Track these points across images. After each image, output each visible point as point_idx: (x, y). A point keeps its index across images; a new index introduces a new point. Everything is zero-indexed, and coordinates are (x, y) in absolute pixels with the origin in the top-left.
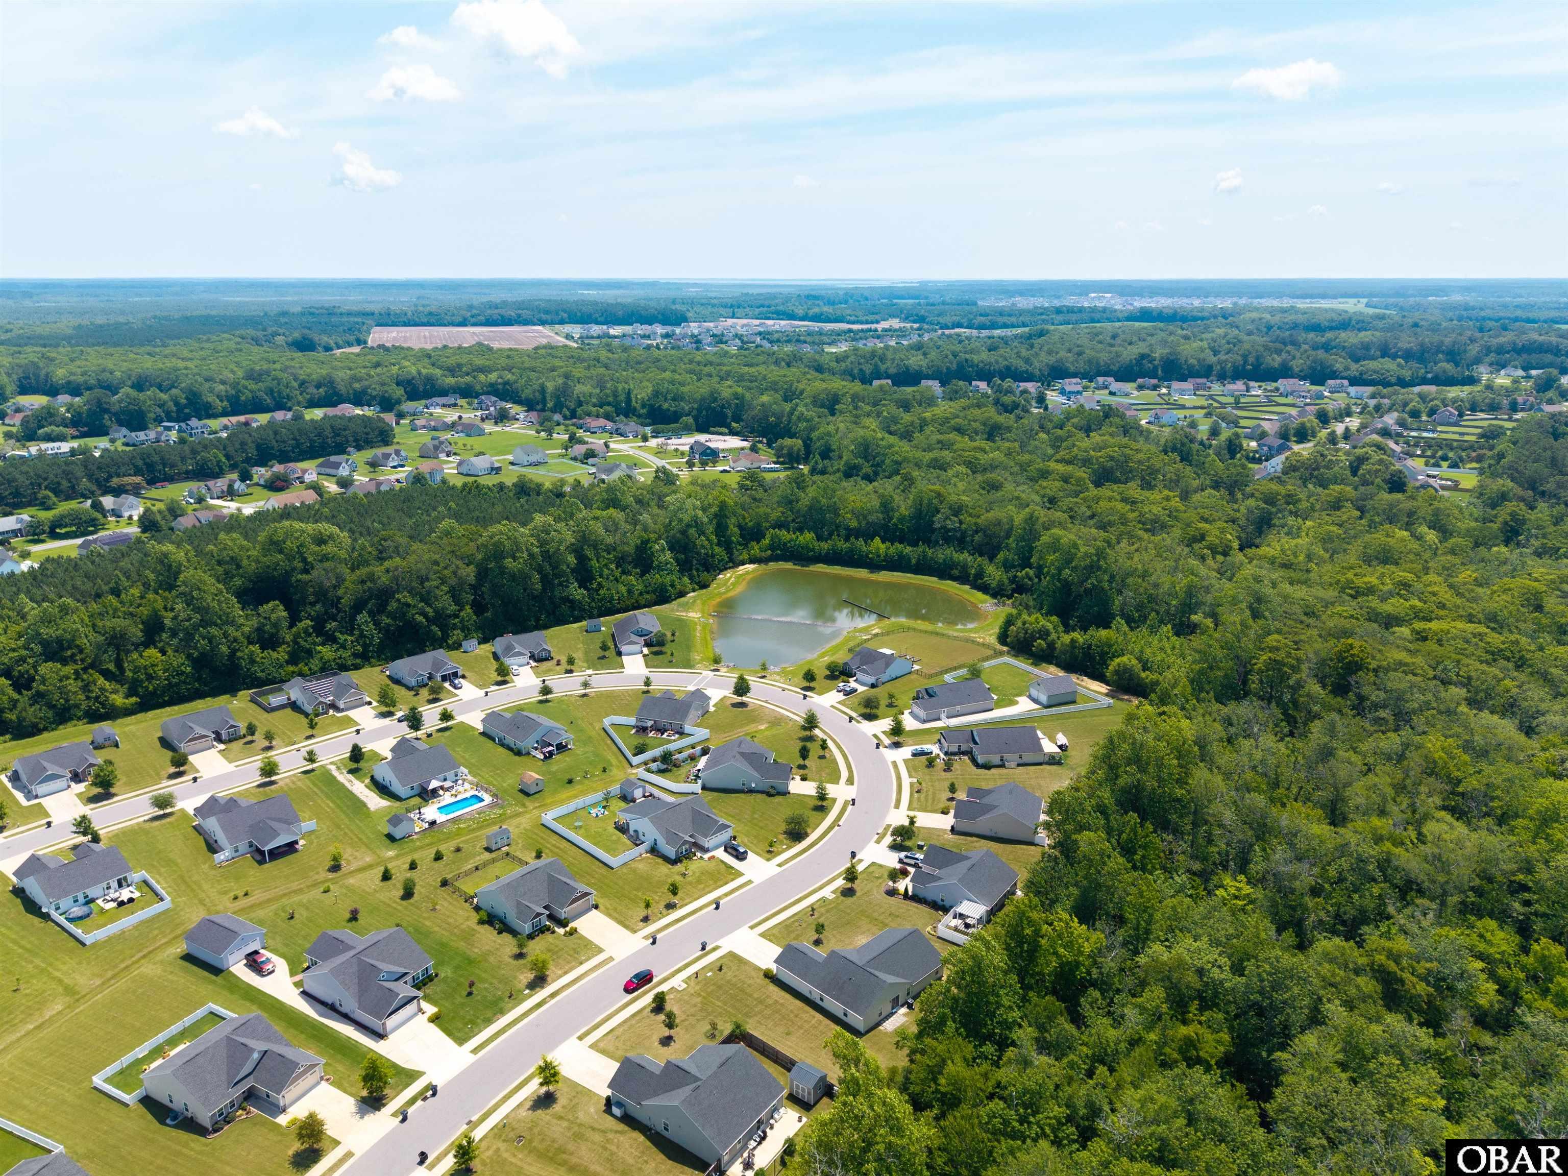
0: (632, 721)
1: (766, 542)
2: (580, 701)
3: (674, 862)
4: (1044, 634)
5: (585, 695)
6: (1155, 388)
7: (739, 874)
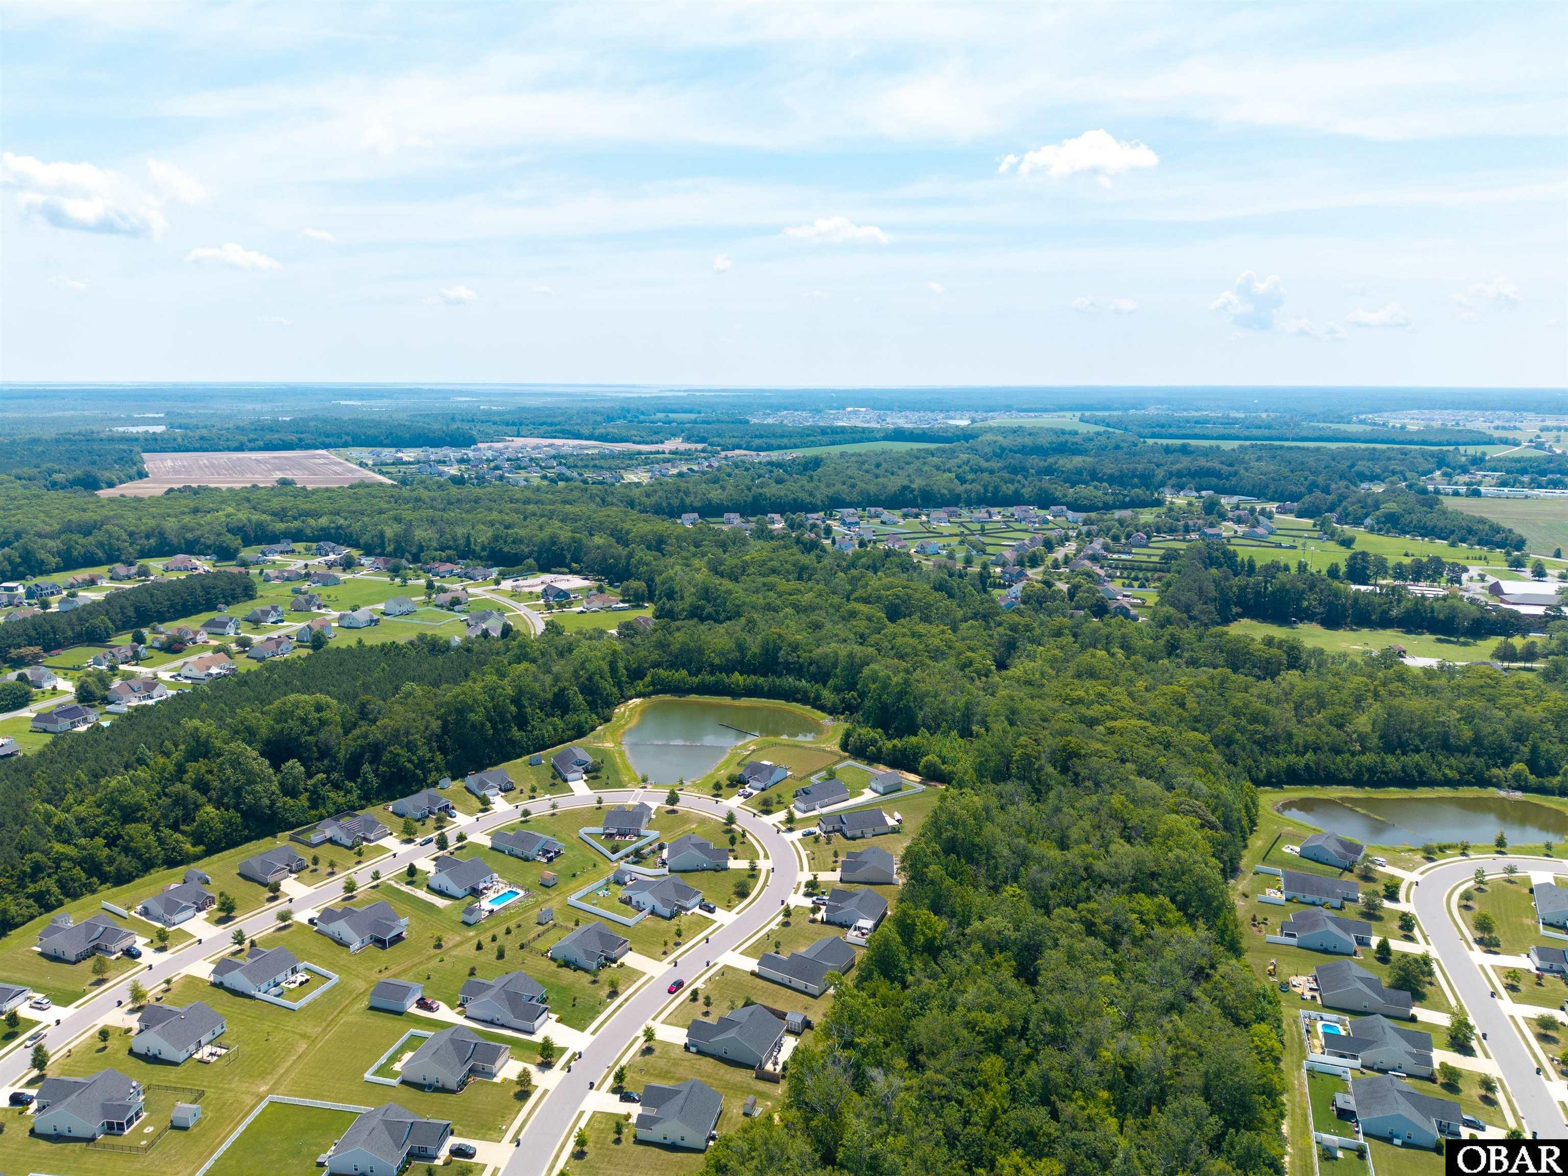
0: (600, 830)
1: (648, 679)
2: (553, 819)
3: (670, 919)
4: (874, 742)
5: (553, 815)
6: (917, 516)
7: (714, 922)
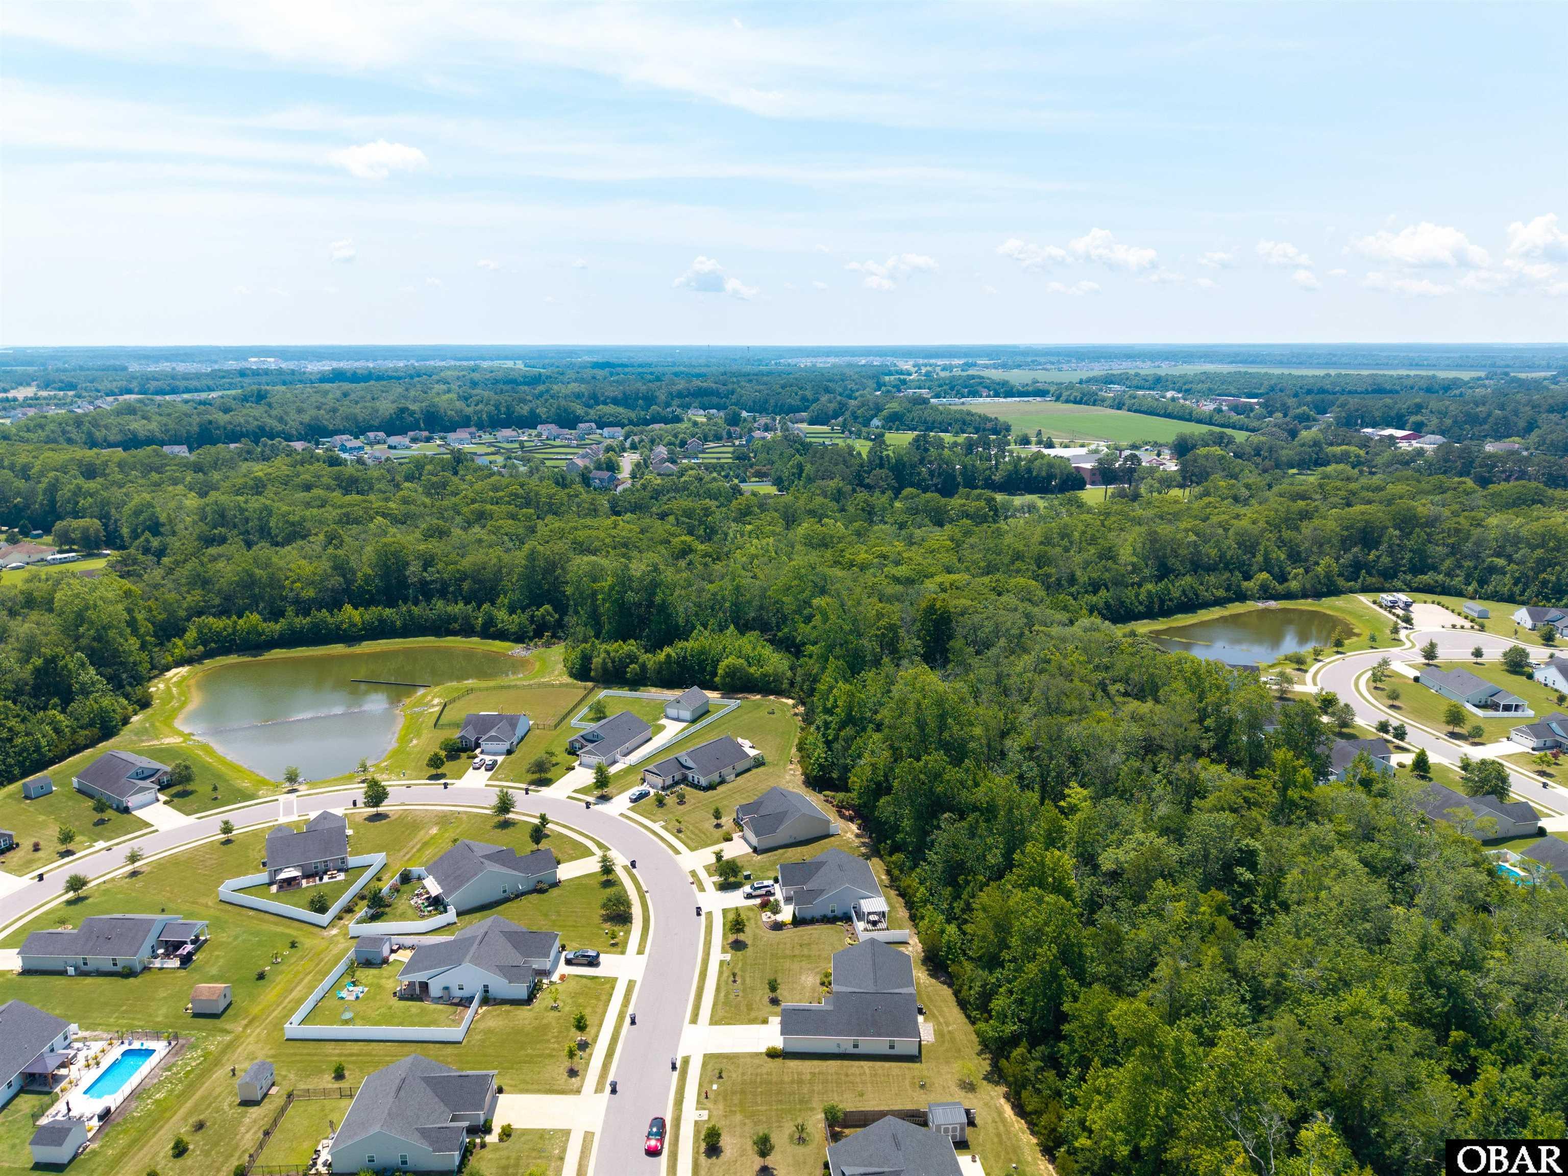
0: (263, 877)
3: (529, 1000)
4: (633, 658)
5: (134, 874)
7: (612, 982)
